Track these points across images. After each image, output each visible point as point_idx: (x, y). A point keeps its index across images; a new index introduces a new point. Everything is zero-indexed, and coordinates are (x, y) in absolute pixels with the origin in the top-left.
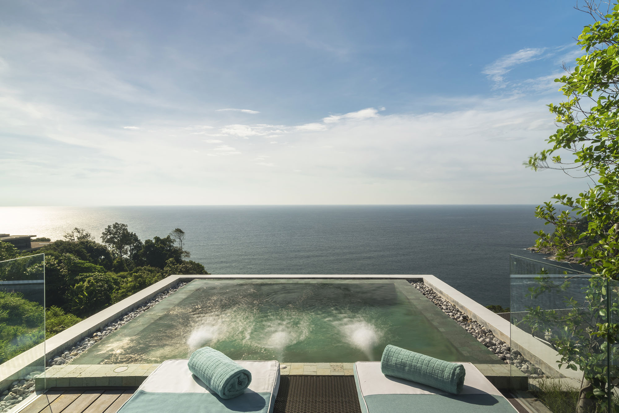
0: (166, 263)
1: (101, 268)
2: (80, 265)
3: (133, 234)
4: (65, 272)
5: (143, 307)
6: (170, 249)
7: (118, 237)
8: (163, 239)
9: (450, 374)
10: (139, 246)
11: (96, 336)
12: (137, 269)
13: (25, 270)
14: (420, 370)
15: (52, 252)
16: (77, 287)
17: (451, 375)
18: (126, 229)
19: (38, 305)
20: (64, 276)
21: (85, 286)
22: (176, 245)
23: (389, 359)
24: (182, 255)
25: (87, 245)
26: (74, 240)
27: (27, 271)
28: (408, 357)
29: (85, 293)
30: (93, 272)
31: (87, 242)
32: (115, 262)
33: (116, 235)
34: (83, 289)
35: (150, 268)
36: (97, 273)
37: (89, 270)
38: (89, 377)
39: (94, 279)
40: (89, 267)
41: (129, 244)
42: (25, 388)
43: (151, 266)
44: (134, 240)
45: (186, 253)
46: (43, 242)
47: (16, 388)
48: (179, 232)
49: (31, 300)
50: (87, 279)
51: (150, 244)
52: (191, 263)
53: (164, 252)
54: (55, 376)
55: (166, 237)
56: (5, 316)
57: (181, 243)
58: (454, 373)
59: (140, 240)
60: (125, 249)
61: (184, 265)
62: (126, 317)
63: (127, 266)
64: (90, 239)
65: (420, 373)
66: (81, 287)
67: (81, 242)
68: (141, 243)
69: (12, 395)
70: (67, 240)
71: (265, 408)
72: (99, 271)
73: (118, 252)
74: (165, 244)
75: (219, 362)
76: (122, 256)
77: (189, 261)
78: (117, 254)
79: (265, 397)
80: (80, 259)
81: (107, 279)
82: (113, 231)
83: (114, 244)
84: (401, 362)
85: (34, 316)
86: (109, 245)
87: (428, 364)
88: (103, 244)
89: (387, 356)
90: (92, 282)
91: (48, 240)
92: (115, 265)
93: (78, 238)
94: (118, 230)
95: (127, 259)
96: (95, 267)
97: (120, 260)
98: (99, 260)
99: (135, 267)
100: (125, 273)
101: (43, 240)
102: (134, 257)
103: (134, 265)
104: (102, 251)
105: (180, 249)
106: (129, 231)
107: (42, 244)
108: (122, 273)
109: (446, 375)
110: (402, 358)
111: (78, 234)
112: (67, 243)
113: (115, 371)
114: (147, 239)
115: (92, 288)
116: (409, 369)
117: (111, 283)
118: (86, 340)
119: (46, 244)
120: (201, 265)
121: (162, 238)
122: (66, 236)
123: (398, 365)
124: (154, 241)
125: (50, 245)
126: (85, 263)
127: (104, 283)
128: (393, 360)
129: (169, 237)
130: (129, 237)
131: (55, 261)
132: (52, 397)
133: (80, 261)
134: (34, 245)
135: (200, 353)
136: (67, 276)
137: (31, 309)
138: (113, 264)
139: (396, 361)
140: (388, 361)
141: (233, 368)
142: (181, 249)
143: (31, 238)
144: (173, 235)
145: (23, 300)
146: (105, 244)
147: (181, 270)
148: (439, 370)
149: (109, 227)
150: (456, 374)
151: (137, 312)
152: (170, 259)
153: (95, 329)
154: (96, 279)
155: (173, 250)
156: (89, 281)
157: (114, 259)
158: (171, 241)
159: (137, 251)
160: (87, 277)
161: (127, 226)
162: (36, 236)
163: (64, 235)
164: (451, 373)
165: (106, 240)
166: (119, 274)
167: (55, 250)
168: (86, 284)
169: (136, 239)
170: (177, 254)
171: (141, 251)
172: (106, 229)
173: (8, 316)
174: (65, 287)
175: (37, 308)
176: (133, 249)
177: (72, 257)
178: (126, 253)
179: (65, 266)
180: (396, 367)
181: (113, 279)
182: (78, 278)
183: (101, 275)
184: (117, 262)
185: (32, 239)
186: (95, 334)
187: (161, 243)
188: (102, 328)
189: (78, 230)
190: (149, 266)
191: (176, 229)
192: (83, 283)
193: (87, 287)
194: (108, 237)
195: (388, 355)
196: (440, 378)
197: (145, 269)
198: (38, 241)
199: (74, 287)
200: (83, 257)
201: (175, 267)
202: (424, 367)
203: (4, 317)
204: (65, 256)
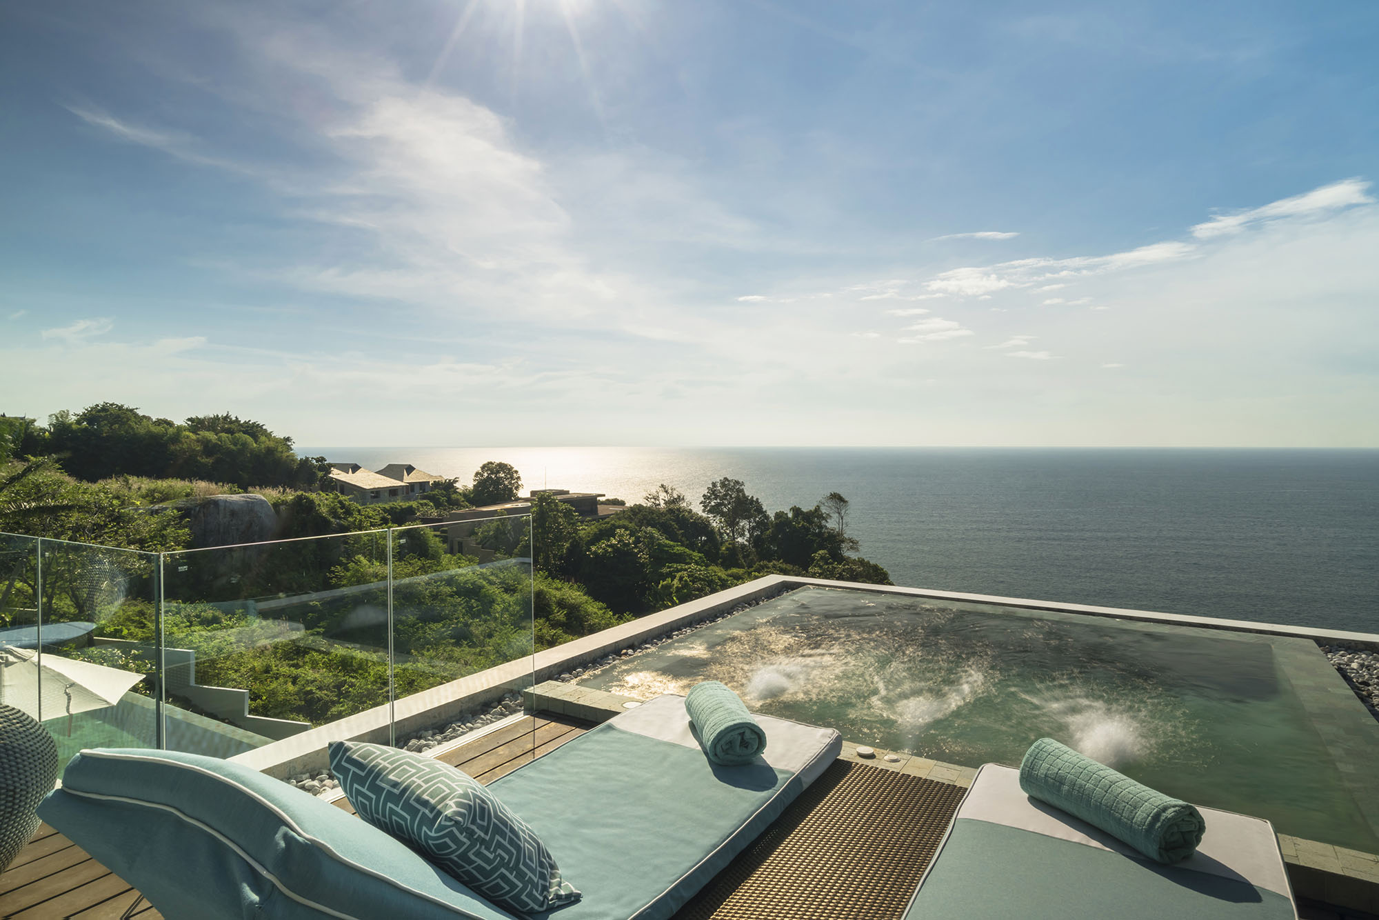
0: (813, 559)
1: (700, 558)
2: (666, 549)
3: (755, 499)
4: (644, 558)
5: (707, 622)
6: (820, 532)
7: (729, 503)
8: (807, 513)
9: (1148, 816)
10: (763, 524)
11: (626, 654)
12: (760, 565)
13: (589, 550)
14: (1089, 797)
15: (626, 523)
16: (662, 585)
17: (1150, 818)
18: (742, 491)
19: (605, 609)
20: (643, 565)
21: (675, 586)
22: (832, 524)
23: (1035, 764)
24: (843, 545)
25: (678, 515)
26: (659, 505)
27: (590, 551)
28: (1072, 766)
29: (675, 598)
30: (687, 564)
31: (678, 510)
32: (724, 549)
33: (725, 499)
34: (671, 590)
35: (784, 566)
36: (693, 566)
37: (680, 558)
38: (587, 706)
39: (689, 576)
40: (681, 553)
41: (747, 518)
42: (517, 705)
43: (786, 562)
44: (755, 510)
45: (852, 542)
46: (615, 506)
47: (507, 702)
48: (838, 499)
49: (596, 599)
50: (678, 575)
51: (783, 520)
52: (861, 562)
53: (809, 536)
54: (547, 695)
55: (813, 508)
56: (562, 619)
57: (841, 521)
58: (1157, 817)
59: (766, 512)
60: (741, 527)
61: (847, 567)
62: (677, 633)
63: (744, 557)
64: (685, 504)
65: (1089, 802)
66: (669, 587)
67: (670, 509)
68: (767, 517)
69: (501, 710)
70: (649, 504)
71: (770, 791)
72: (697, 563)
73: (728, 531)
74: (811, 523)
75: (721, 705)
76: (734, 539)
77: (857, 559)
78: (728, 534)
79: (780, 776)
80: (667, 539)
81: (710, 578)
82: (720, 492)
83: (722, 516)
84: (1057, 774)
85: (599, 624)
86: (714, 517)
87: (1108, 787)
88: (705, 515)
89: (1032, 758)
90: (686, 581)
91: (622, 503)
92: (722, 553)
93: (665, 503)
94: (728, 490)
95: (743, 546)
96: (691, 555)
97: (731, 546)
98: (698, 544)
99: (757, 560)
100: (741, 571)
101: (616, 502)
102: (756, 541)
103: (755, 556)
104: (701, 527)
105: (840, 534)
106: (747, 494)
107: (613, 509)
108: (735, 570)
109: (1139, 815)
110: (1060, 766)
111: (665, 494)
112: (647, 510)
113: (624, 705)
114: (778, 511)
115: (685, 591)
116: (1069, 791)
117: (717, 585)
118: (610, 657)
119: (619, 509)
120: (882, 569)
121: (805, 510)
122: (647, 499)
123: (1049, 779)
124: (790, 515)
125: (624, 511)
126: (674, 547)
127: (705, 585)
128: (1043, 768)
129: (818, 509)
130: (746, 504)
131: (630, 538)
132: (540, 722)
133: (667, 542)
134: (602, 510)
135: (702, 688)
136: (648, 565)
137: (595, 613)
138: (720, 552)
139: (1048, 769)
140: (1033, 768)
141: (735, 718)
142: (842, 535)
143: (598, 498)
144: (826, 504)
145: (586, 597)
146: (707, 515)
147: (841, 574)
148: (1127, 803)
149: (714, 484)
150: (1163, 818)
151: (696, 628)
152: (821, 552)
153: (626, 644)
154: (692, 576)
155: (826, 535)
156: (681, 579)
157: (722, 543)
158: (821, 517)
159: (761, 533)
160: (678, 571)
161: (743, 484)
162: (604, 495)
163: (645, 496)
164: (1151, 815)
165: (708, 508)
166: (730, 572)
167: (631, 520)
168: (676, 582)
169: (759, 510)
170: (833, 542)
171: (768, 532)
172: (708, 488)
173: (565, 619)
174: (646, 583)
175: (604, 613)
176: (753, 528)
177: (656, 534)
178: (742, 535)
179: (645, 549)
180: (1046, 782)
181: (720, 578)
182: (665, 570)
183: (700, 570)
184: (728, 549)
185: (599, 500)
186: (624, 651)
187: (804, 519)
188: (636, 643)
189: (665, 489)
190: (781, 561)
191: (831, 495)
192: (672, 581)
193: (677, 587)
194: (713, 504)
195: (1036, 756)
196: (1125, 820)
197: (774, 566)
198: (609, 504)
199: (658, 586)
200: (672, 537)
201: (828, 567)
202: (1098, 793)
203: (560, 620)
204: (645, 532)
